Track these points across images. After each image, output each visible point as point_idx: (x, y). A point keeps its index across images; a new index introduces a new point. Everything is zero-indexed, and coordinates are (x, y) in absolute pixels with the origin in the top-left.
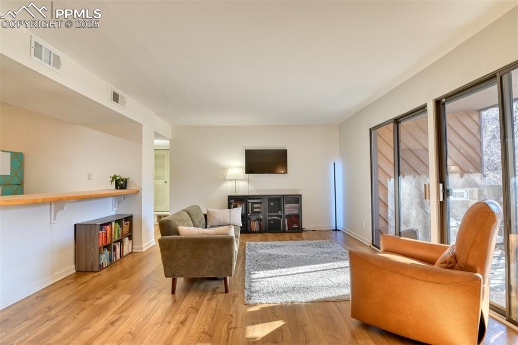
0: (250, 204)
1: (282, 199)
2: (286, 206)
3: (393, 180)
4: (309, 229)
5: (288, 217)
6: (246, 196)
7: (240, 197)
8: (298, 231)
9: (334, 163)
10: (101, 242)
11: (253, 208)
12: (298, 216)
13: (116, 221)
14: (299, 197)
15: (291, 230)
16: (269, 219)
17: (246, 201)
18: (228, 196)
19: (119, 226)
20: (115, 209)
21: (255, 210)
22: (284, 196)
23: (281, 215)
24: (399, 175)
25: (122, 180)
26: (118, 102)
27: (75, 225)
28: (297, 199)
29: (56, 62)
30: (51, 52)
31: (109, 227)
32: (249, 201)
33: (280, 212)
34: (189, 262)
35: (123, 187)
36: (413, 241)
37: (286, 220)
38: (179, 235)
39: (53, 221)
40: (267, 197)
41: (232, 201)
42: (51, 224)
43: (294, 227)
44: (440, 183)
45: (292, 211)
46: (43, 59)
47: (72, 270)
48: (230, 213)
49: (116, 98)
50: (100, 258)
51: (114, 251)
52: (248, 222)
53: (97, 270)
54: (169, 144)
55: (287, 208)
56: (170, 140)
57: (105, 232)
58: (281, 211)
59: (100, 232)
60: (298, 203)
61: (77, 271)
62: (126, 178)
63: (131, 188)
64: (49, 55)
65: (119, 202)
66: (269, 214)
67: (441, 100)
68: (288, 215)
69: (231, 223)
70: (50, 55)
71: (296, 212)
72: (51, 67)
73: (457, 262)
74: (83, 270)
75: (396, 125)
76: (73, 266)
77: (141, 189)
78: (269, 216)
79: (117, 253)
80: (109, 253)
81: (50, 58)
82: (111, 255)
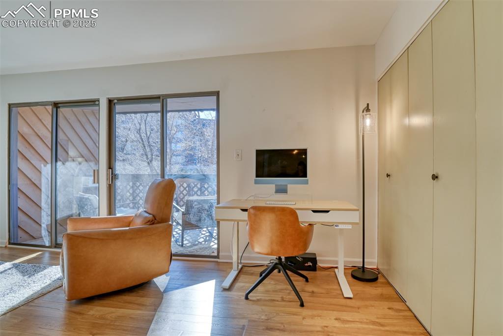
3: (49, 166)
24: (56, 161)
44: (109, 169)
67: (113, 100)
75: (55, 109)
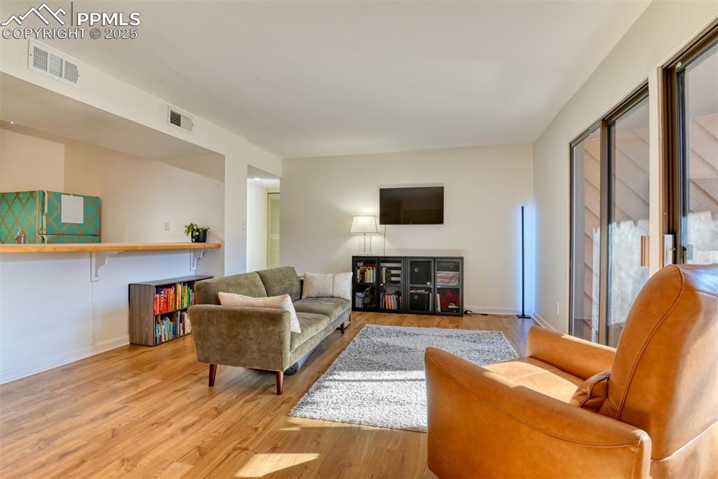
0: (384, 269)
1: (433, 263)
2: (438, 275)
4: (477, 312)
5: (441, 291)
6: (378, 258)
7: (370, 259)
8: (458, 313)
9: (523, 208)
10: (159, 308)
11: (389, 275)
12: (457, 290)
13: (184, 283)
14: (460, 261)
15: (446, 312)
16: (411, 293)
17: (379, 265)
18: (353, 257)
19: (191, 290)
20: (194, 268)
21: (393, 279)
22: (435, 258)
23: (430, 289)
25: (198, 230)
26: (180, 125)
27: (129, 285)
28: (455, 264)
29: (72, 73)
30: (62, 60)
31: (172, 291)
32: (382, 264)
33: (428, 283)
34: (225, 343)
35: (201, 239)
36: (581, 344)
37: (438, 295)
38: (220, 304)
39: (94, 279)
40: (410, 260)
41: (360, 264)
42: (91, 281)
43: (450, 307)
44: (669, 233)
45: (449, 282)
46: (48, 69)
47: (125, 341)
48: (334, 280)
49: (176, 119)
50: (155, 329)
51: (181, 322)
52: (381, 296)
53: (152, 344)
54: (279, 186)
55: (440, 277)
56: (281, 178)
57: (166, 296)
58: (431, 281)
59: (157, 296)
60: (458, 271)
61: (131, 344)
62: (205, 227)
63: (211, 241)
64: (59, 64)
65: (198, 259)
66: (411, 285)
67: (674, 66)
68: (441, 288)
69: (335, 295)
70: (62, 64)
71: (454, 284)
72: (63, 79)
73: (607, 396)
74: (137, 342)
75: (606, 131)
76: (127, 337)
77: (223, 243)
78: (412, 288)
79: (186, 325)
80: (171, 323)
81: (61, 68)
82: (175, 327)
